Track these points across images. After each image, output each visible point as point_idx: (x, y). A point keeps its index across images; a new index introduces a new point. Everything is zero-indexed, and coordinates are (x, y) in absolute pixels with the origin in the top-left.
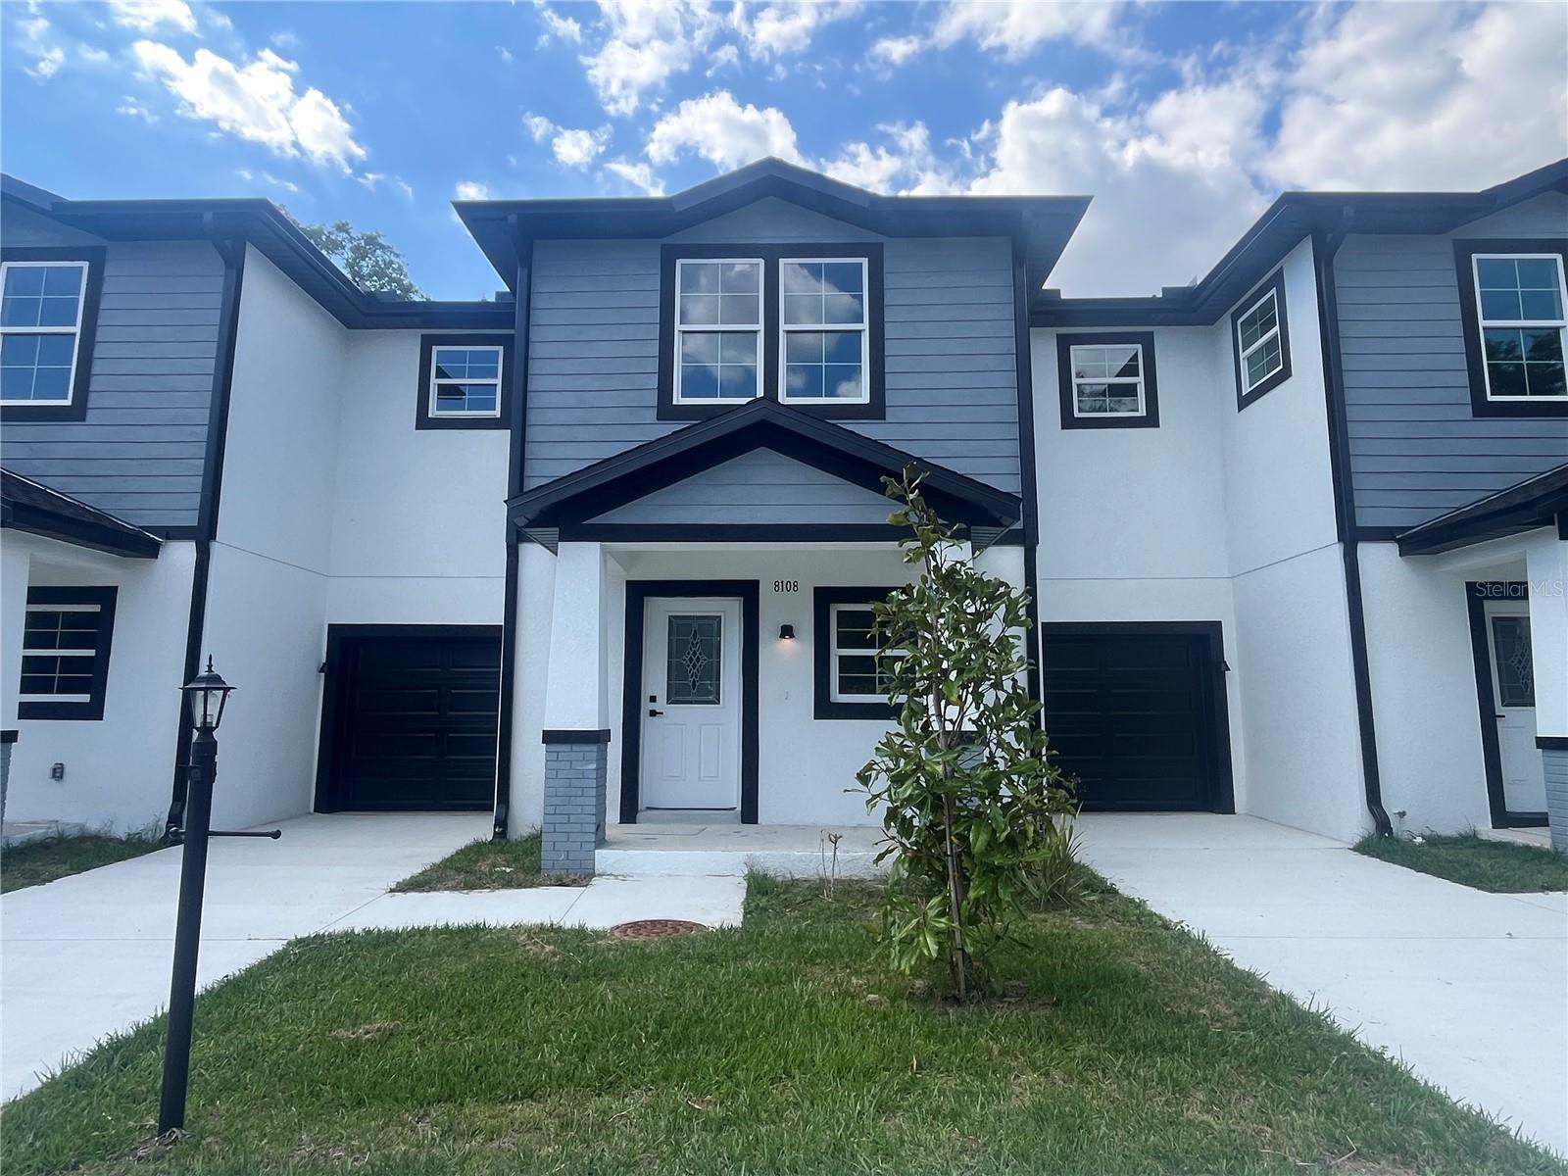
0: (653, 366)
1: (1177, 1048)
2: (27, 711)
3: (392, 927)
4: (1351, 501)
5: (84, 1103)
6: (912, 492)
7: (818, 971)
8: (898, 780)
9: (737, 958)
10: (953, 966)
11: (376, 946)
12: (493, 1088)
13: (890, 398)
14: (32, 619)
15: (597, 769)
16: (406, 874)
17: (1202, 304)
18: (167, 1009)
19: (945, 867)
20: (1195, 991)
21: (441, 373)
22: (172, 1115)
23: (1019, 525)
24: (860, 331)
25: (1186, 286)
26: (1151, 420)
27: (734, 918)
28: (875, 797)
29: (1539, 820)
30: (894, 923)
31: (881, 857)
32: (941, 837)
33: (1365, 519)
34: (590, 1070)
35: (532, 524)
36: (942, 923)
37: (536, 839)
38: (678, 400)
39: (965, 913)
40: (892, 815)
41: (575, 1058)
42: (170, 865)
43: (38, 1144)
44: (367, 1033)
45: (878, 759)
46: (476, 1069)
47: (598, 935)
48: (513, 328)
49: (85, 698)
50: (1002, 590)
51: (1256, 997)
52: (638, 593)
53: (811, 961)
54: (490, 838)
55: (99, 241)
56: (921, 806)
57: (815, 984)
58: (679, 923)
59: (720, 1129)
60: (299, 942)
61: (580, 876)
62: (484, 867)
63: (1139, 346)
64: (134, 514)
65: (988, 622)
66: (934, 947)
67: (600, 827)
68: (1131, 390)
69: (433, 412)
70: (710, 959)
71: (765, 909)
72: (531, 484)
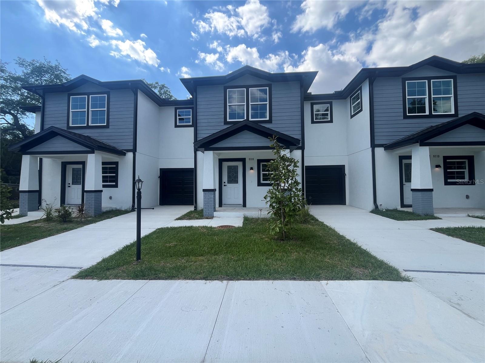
0: (223, 113)
1: (325, 249)
2: (104, 186)
3: (175, 226)
4: (374, 138)
5: (123, 256)
6: (275, 140)
7: (256, 234)
8: (272, 198)
9: (241, 232)
10: (282, 233)
11: (173, 230)
12: (195, 254)
13: (273, 119)
14: (103, 168)
15: (214, 197)
16: (178, 217)
17: (343, 95)
18: (136, 240)
19: (281, 215)
20: (330, 239)
21: (179, 116)
22: (139, 258)
23: (300, 145)
24: (267, 104)
25: (340, 90)
26: (331, 121)
27: (241, 225)
28: (267, 202)
29: (410, 206)
30: (271, 225)
31: (269, 213)
32: (280, 209)
33: (377, 142)
34: (213, 251)
35: (199, 147)
36: (280, 226)
37: (202, 210)
38: (228, 120)
39: (284, 224)
40: (271, 205)
41: (210, 249)
42: (134, 215)
43: (116, 262)
44: (172, 245)
45: (268, 194)
46: (192, 251)
47: (214, 228)
48: (193, 105)
49: (114, 184)
50: (293, 160)
51: (343, 240)
52: (221, 161)
53: (255, 233)
54: (193, 210)
55: (108, 90)
56: (276, 203)
57: (256, 237)
58: (230, 226)
59: (236, 261)
60: (158, 229)
61: (211, 217)
62: (192, 215)
63: (329, 105)
64: (120, 147)
65: (290, 167)
66: (278, 230)
67: (215, 208)
68: (327, 115)
69: (178, 124)
70: (236, 232)
71: (247, 223)
72: (198, 139)
